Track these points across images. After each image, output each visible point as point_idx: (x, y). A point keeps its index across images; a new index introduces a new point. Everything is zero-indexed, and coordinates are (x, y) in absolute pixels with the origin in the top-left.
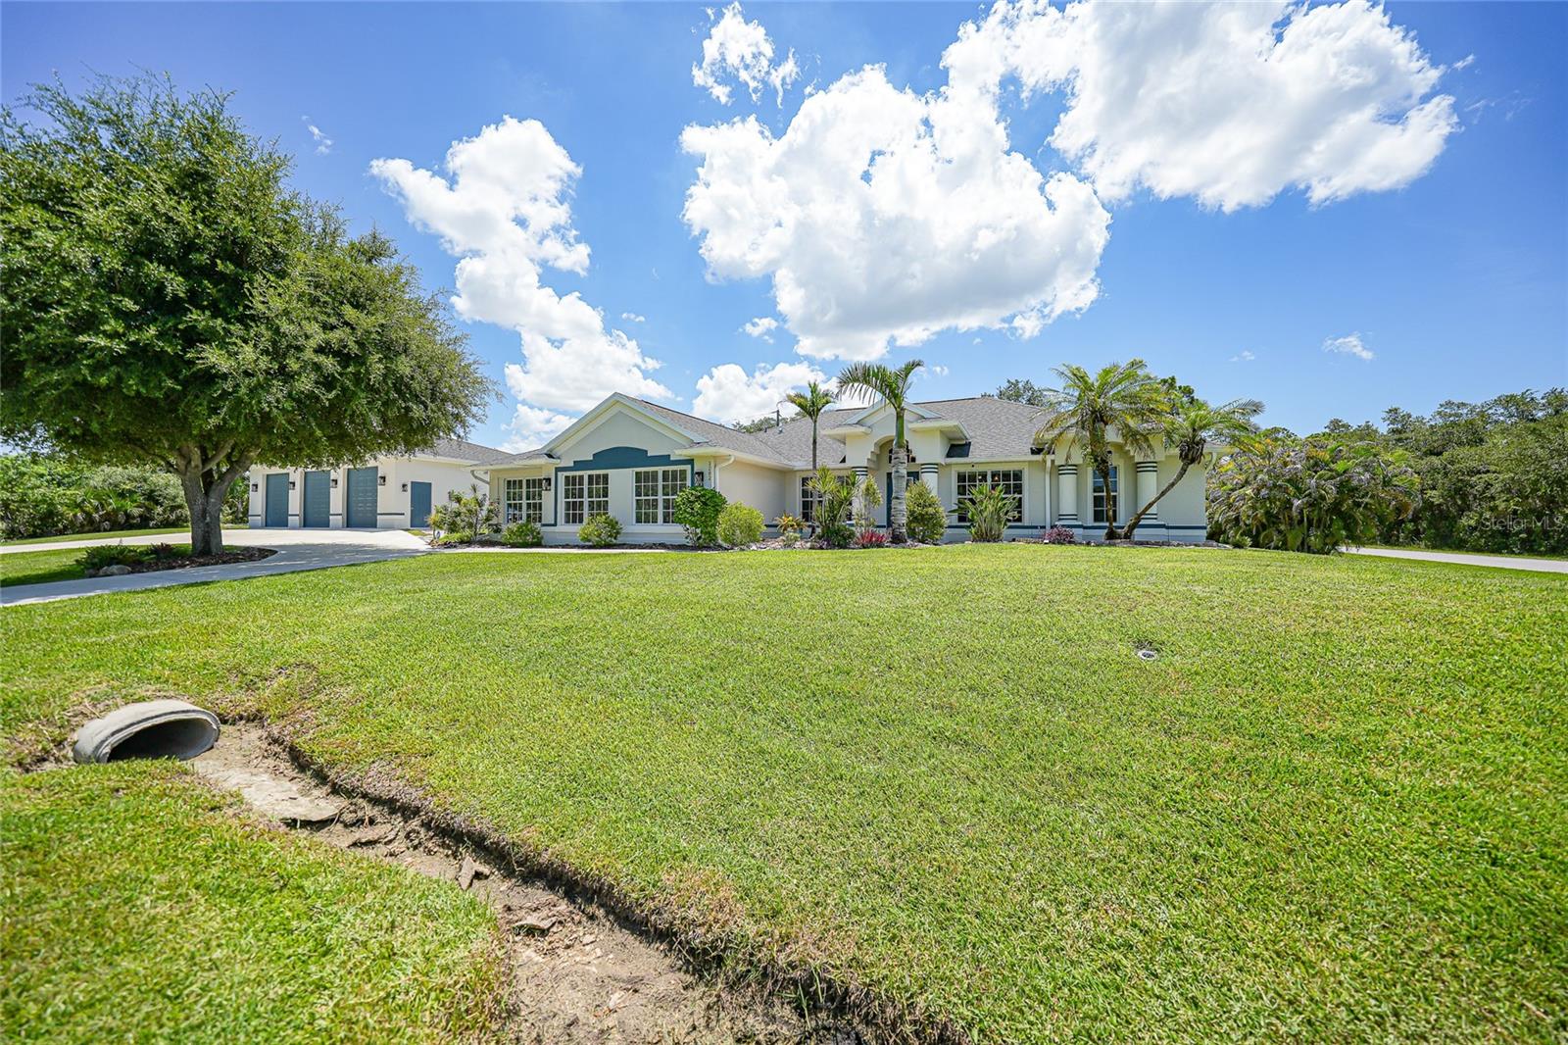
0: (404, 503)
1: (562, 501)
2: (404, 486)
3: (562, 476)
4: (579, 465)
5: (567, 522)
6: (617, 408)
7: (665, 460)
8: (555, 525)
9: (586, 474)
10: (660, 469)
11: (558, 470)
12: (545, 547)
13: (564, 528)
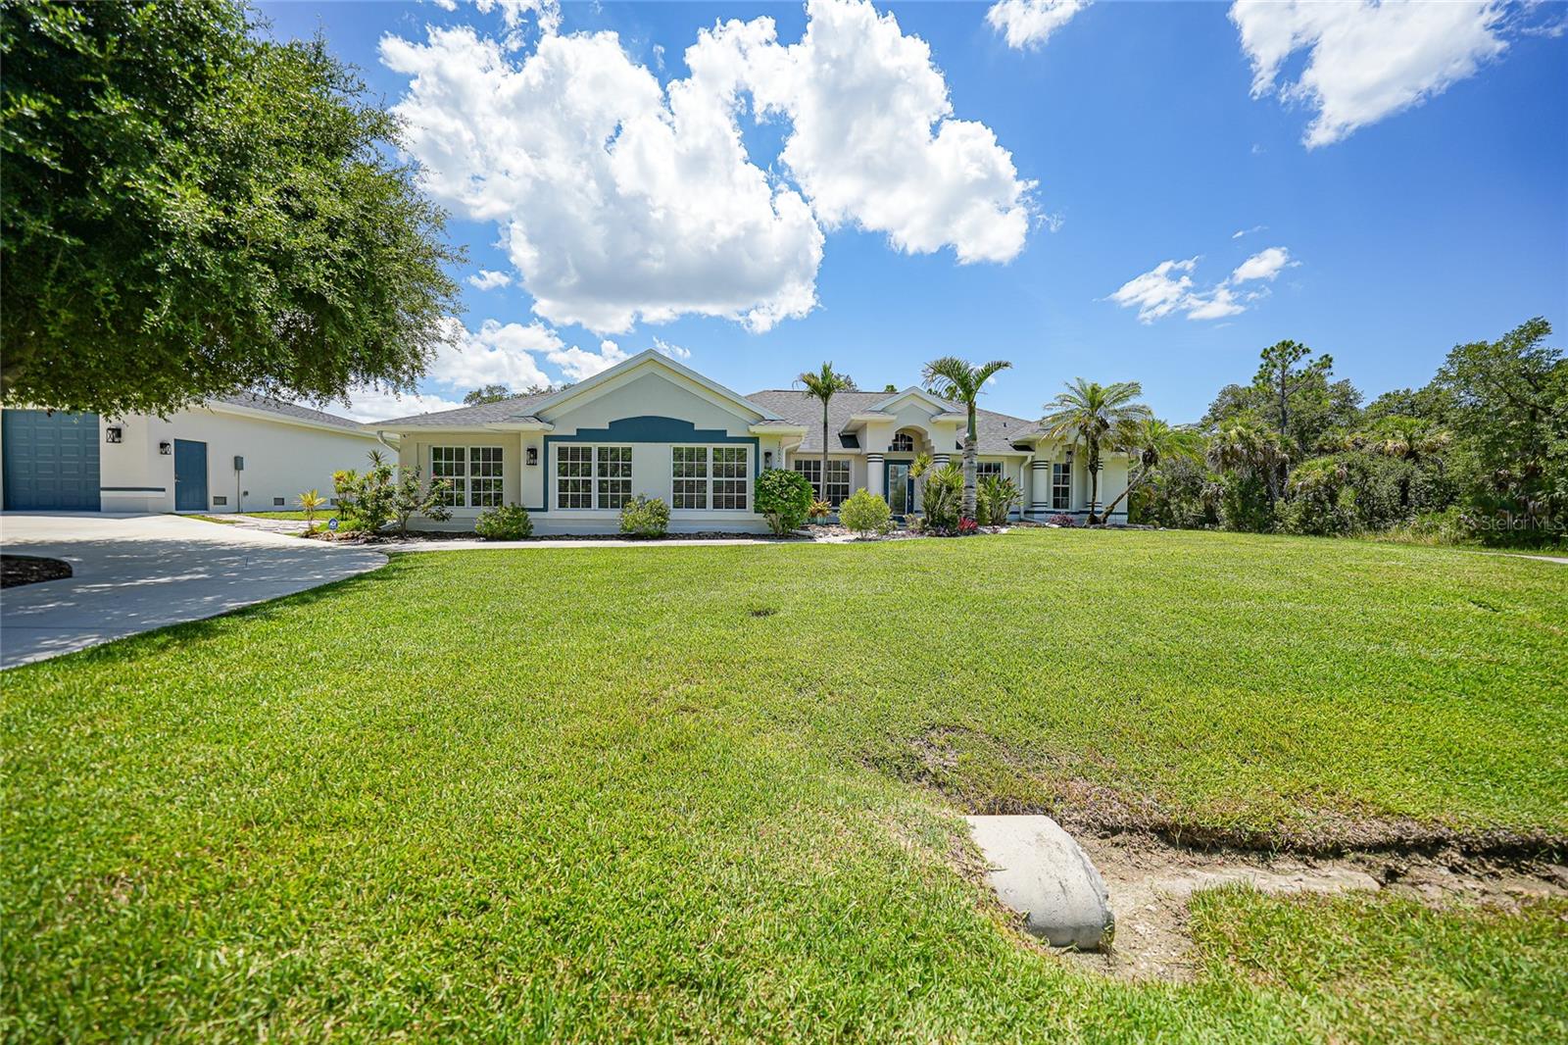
0: (164, 473)
1: (554, 479)
2: (163, 445)
3: (554, 446)
4: (583, 434)
5: (562, 505)
6: (648, 369)
7: (719, 436)
8: (545, 509)
9: (595, 446)
10: (710, 447)
11: (548, 439)
12: (534, 539)
13: (557, 515)
